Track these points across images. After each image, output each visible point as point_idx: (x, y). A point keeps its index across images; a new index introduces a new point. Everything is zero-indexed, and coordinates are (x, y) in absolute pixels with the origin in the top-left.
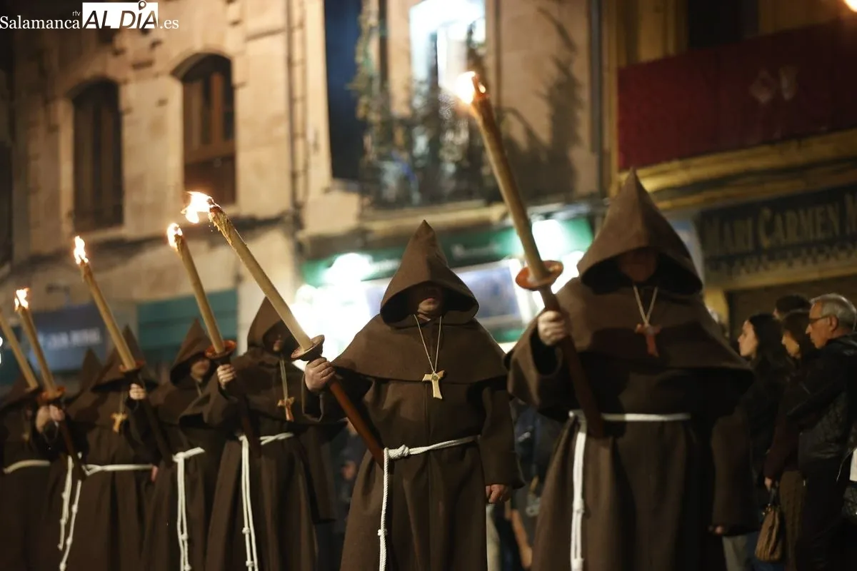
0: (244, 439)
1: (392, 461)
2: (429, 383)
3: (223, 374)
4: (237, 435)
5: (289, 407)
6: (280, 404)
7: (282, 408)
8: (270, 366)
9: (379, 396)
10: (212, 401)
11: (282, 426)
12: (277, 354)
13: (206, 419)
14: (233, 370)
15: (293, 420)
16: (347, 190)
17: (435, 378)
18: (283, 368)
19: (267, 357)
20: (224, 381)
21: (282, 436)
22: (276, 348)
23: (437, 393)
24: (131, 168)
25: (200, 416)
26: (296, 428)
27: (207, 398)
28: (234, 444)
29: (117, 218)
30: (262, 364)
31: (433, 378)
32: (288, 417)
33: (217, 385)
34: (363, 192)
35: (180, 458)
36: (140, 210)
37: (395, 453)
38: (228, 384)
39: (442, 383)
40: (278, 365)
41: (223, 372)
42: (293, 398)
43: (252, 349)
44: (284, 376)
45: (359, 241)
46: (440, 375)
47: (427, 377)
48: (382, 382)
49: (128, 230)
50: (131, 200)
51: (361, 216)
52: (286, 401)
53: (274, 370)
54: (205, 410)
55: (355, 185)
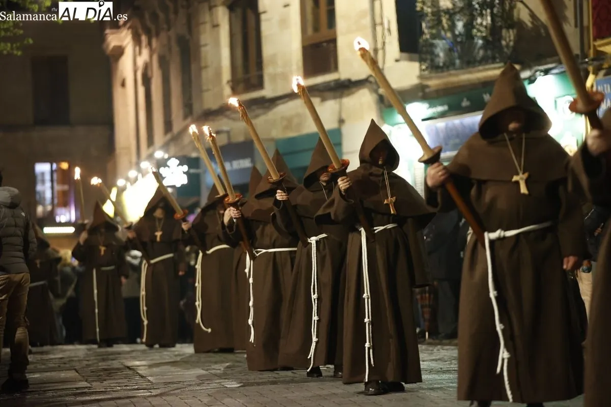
0: (362, 230)
1: (492, 242)
2: (517, 183)
3: (342, 184)
4: (357, 227)
5: (393, 204)
6: (386, 202)
7: (388, 205)
8: (377, 176)
9: (480, 193)
10: (336, 202)
11: (389, 219)
12: (381, 167)
13: (333, 217)
14: (349, 180)
15: (396, 213)
16: (411, 60)
17: (522, 179)
18: (386, 176)
19: (374, 170)
20: (343, 188)
21: (390, 226)
22: (380, 162)
23: (523, 190)
24: (267, 50)
25: (329, 214)
26: (399, 219)
27: (333, 201)
28: (355, 234)
29: (259, 84)
30: (371, 174)
31: (520, 178)
32: (392, 212)
33: (339, 192)
34: (421, 60)
35: (313, 240)
36: (274, 78)
37: (494, 235)
38: (346, 190)
39: (528, 182)
40: (383, 174)
41: (342, 182)
42: (395, 198)
43: (364, 164)
44: (387, 183)
45: (420, 93)
46: (526, 176)
47: (515, 178)
48: (481, 183)
49: (268, 92)
50: (268, 71)
51: (421, 77)
52: (390, 200)
53: (381, 178)
54: (332, 211)
55: (416, 56)
